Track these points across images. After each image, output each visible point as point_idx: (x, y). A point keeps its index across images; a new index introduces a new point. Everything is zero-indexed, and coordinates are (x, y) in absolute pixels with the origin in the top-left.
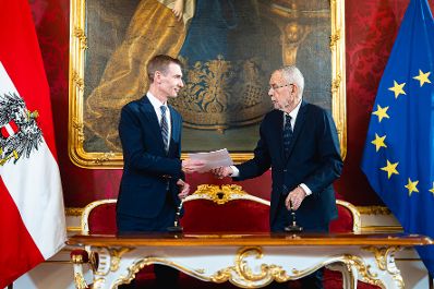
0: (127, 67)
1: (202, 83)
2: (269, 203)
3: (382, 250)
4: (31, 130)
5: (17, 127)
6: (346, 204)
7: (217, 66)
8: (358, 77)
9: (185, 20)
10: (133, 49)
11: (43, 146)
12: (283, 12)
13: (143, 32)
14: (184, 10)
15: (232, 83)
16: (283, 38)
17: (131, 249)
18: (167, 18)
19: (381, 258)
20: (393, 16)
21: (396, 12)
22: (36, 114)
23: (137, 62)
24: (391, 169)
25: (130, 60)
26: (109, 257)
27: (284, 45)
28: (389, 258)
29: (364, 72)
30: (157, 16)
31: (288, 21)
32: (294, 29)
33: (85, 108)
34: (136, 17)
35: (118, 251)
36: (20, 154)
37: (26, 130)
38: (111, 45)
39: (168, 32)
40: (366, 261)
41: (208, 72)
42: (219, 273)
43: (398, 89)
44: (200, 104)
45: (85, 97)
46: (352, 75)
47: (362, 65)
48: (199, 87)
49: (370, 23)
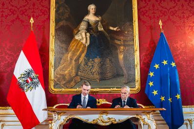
0: (68, 61)
1: (92, 66)
2: (111, 104)
3: (149, 113)
4: (36, 80)
5: (31, 79)
6: (141, 105)
7: (97, 60)
8: (144, 64)
9: (87, 45)
10: (70, 55)
11: (40, 86)
12: (118, 42)
13: (73, 49)
14: (86, 42)
15: (102, 65)
16: (118, 51)
17: (64, 113)
18: (81, 45)
19: (148, 116)
20: (155, 43)
21: (156, 42)
22: (38, 75)
23: (71, 59)
24: (155, 93)
25: (69, 58)
26: (57, 115)
27: (119, 53)
28: (151, 116)
29: (146, 62)
30: (77, 44)
31: (120, 45)
32: (122, 48)
33: (54, 74)
34: (71, 45)
35: (60, 113)
36: (32, 88)
37: (35, 80)
38: (63, 54)
39: (81, 49)
40: (144, 117)
41: (94, 62)
42: (94, 120)
43: (157, 66)
44: (91, 73)
45: (54, 71)
46: (142, 63)
47: (145, 59)
48: (91, 67)
49: (147, 46)
